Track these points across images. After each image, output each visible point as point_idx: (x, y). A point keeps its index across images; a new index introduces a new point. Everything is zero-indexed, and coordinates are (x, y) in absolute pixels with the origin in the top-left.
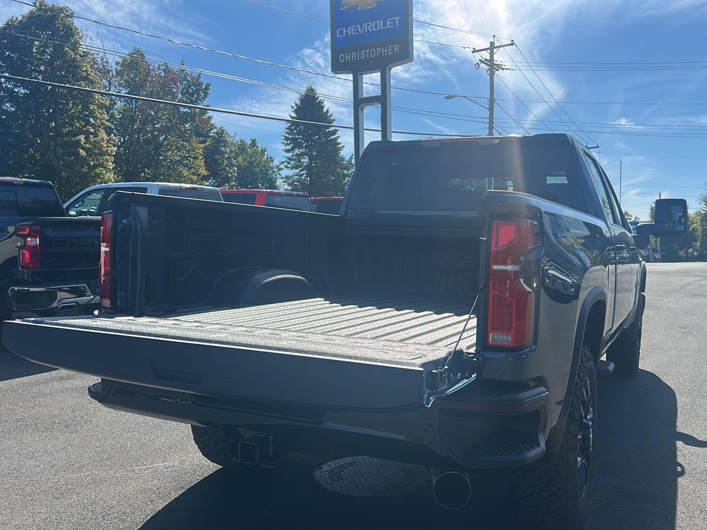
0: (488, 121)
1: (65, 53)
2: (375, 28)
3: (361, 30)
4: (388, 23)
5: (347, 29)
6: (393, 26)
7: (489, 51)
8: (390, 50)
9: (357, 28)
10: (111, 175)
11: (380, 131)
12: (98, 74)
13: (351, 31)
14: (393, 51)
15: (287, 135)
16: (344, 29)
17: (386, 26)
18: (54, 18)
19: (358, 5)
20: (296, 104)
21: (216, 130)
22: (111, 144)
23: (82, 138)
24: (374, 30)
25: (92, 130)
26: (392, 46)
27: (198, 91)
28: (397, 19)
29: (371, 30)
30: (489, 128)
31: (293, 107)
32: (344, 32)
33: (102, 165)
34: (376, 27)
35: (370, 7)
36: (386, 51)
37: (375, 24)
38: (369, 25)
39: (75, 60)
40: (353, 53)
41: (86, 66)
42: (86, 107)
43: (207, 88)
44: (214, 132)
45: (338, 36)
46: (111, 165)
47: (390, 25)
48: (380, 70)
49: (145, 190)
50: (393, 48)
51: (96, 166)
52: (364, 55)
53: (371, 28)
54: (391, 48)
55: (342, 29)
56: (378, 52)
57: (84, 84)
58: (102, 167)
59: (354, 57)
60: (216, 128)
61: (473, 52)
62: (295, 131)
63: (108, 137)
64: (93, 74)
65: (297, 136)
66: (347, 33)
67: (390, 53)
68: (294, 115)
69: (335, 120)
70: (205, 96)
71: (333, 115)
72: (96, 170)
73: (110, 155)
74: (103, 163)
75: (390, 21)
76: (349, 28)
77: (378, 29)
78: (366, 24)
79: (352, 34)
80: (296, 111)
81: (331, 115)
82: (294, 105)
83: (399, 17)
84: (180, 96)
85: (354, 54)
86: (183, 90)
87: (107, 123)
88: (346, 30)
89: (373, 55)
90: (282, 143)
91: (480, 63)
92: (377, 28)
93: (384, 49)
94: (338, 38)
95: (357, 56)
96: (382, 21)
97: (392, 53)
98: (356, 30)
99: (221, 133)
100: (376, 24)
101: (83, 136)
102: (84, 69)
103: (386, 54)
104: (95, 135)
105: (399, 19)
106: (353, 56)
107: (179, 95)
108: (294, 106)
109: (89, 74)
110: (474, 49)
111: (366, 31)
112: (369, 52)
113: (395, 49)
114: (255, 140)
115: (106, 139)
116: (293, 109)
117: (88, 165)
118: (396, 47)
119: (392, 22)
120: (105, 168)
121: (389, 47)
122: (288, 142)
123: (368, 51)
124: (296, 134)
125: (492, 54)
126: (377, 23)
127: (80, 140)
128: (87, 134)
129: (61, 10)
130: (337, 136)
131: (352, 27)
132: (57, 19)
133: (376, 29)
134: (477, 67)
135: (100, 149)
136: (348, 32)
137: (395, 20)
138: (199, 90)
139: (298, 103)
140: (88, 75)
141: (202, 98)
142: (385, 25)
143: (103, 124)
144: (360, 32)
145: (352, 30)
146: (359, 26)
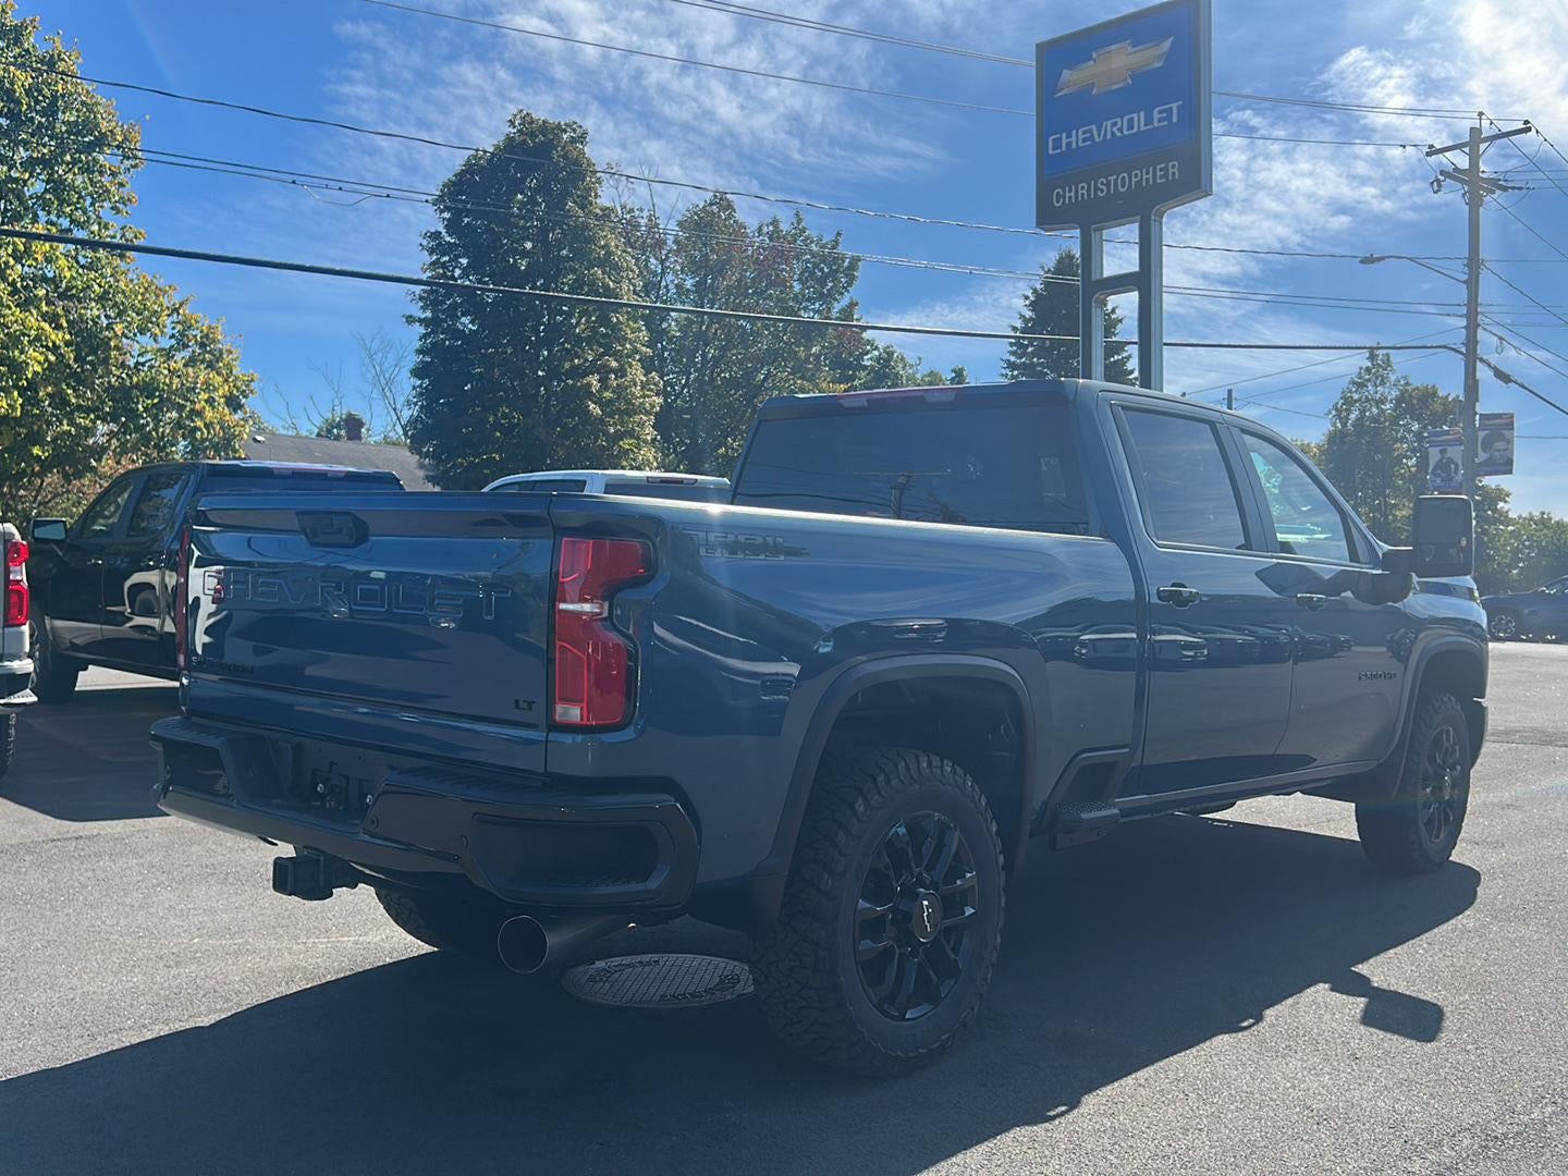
0: (1464, 310)
1: (568, 215)
2: (1128, 130)
3: (1099, 136)
4: (1156, 116)
5: (1069, 136)
6: (1165, 123)
7: (1467, 150)
8: (1159, 173)
9: (1090, 131)
10: (648, 453)
11: (1136, 343)
12: (629, 250)
13: (1077, 138)
14: (1165, 176)
15: (1013, 359)
16: (1064, 135)
17: (1151, 123)
18: (546, 148)
19: (1093, 84)
20: (1035, 291)
21: (876, 353)
22: (652, 390)
23: (594, 380)
24: (1126, 133)
25: (614, 364)
26: (1163, 165)
27: (833, 274)
28: (1174, 106)
29: (1119, 134)
30: (1465, 327)
31: (1027, 298)
32: (1064, 141)
33: (630, 434)
34: (1130, 127)
35: (1120, 85)
36: (1150, 176)
37: (1129, 120)
38: (1115, 124)
39: (585, 227)
40: (1080, 186)
41: (606, 236)
42: (604, 320)
43: (853, 266)
44: (871, 359)
45: (1051, 152)
46: (649, 433)
47: (1160, 120)
48: (1138, 217)
49: (582, 484)
50: (1166, 168)
51: (619, 436)
52: (1104, 187)
53: (1121, 130)
54: (1161, 170)
55: (1058, 136)
56: (1134, 180)
57: (600, 272)
58: (632, 437)
59: (1083, 194)
60: (876, 348)
61: (1428, 154)
62: (1030, 349)
63: (645, 375)
64: (619, 253)
65: (1035, 360)
66: (1069, 144)
67: (1159, 181)
68: (1029, 314)
69: (1121, 321)
70: (850, 283)
71: (1117, 311)
72: (621, 443)
73: (648, 413)
74: (633, 429)
75: (1160, 112)
76: (1074, 132)
77: (1135, 130)
78: (1109, 123)
79: (1081, 144)
80: (1033, 306)
81: (1113, 311)
82: (1029, 293)
83: (1180, 103)
84: (797, 287)
85: (1083, 188)
86: (802, 273)
87: (644, 348)
88: (1067, 137)
89: (1123, 187)
90: (1002, 375)
91: (1442, 178)
92: (1132, 128)
93: (1147, 174)
94: (1050, 156)
95: (1088, 191)
96: (1142, 114)
97: (1163, 180)
98: (1088, 135)
99: (887, 359)
100: (1131, 121)
101: (597, 377)
102: (602, 243)
103: (1151, 183)
104: (620, 372)
105: (1178, 106)
106: (1080, 192)
107: (795, 284)
108: (1030, 295)
109: (612, 253)
110: (1431, 146)
111: (1109, 137)
112: (1116, 181)
113: (1171, 171)
114: (961, 370)
115: (642, 382)
116: (1027, 302)
117: (606, 433)
118: (1173, 167)
119: (1165, 115)
120: (638, 438)
121: (1159, 167)
122: (1016, 373)
123: (1112, 178)
124: (1033, 354)
125: (1474, 158)
126: (1133, 118)
127: (589, 385)
128: (604, 372)
129: (560, 129)
130: (1125, 354)
131: (1080, 131)
132: (555, 148)
133: (1131, 132)
134: (1436, 188)
135: (628, 402)
136: (1071, 142)
137: (1171, 108)
138: (837, 271)
139: (1039, 287)
140: (609, 254)
141: (844, 287)
142: (1149, 121)
143: (636, 351)
144: (1097, 140)
145: (1081, 136)
146: (1094, 127)
